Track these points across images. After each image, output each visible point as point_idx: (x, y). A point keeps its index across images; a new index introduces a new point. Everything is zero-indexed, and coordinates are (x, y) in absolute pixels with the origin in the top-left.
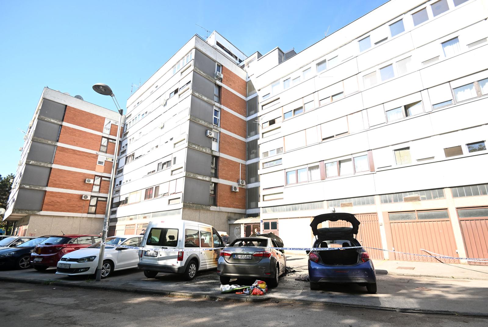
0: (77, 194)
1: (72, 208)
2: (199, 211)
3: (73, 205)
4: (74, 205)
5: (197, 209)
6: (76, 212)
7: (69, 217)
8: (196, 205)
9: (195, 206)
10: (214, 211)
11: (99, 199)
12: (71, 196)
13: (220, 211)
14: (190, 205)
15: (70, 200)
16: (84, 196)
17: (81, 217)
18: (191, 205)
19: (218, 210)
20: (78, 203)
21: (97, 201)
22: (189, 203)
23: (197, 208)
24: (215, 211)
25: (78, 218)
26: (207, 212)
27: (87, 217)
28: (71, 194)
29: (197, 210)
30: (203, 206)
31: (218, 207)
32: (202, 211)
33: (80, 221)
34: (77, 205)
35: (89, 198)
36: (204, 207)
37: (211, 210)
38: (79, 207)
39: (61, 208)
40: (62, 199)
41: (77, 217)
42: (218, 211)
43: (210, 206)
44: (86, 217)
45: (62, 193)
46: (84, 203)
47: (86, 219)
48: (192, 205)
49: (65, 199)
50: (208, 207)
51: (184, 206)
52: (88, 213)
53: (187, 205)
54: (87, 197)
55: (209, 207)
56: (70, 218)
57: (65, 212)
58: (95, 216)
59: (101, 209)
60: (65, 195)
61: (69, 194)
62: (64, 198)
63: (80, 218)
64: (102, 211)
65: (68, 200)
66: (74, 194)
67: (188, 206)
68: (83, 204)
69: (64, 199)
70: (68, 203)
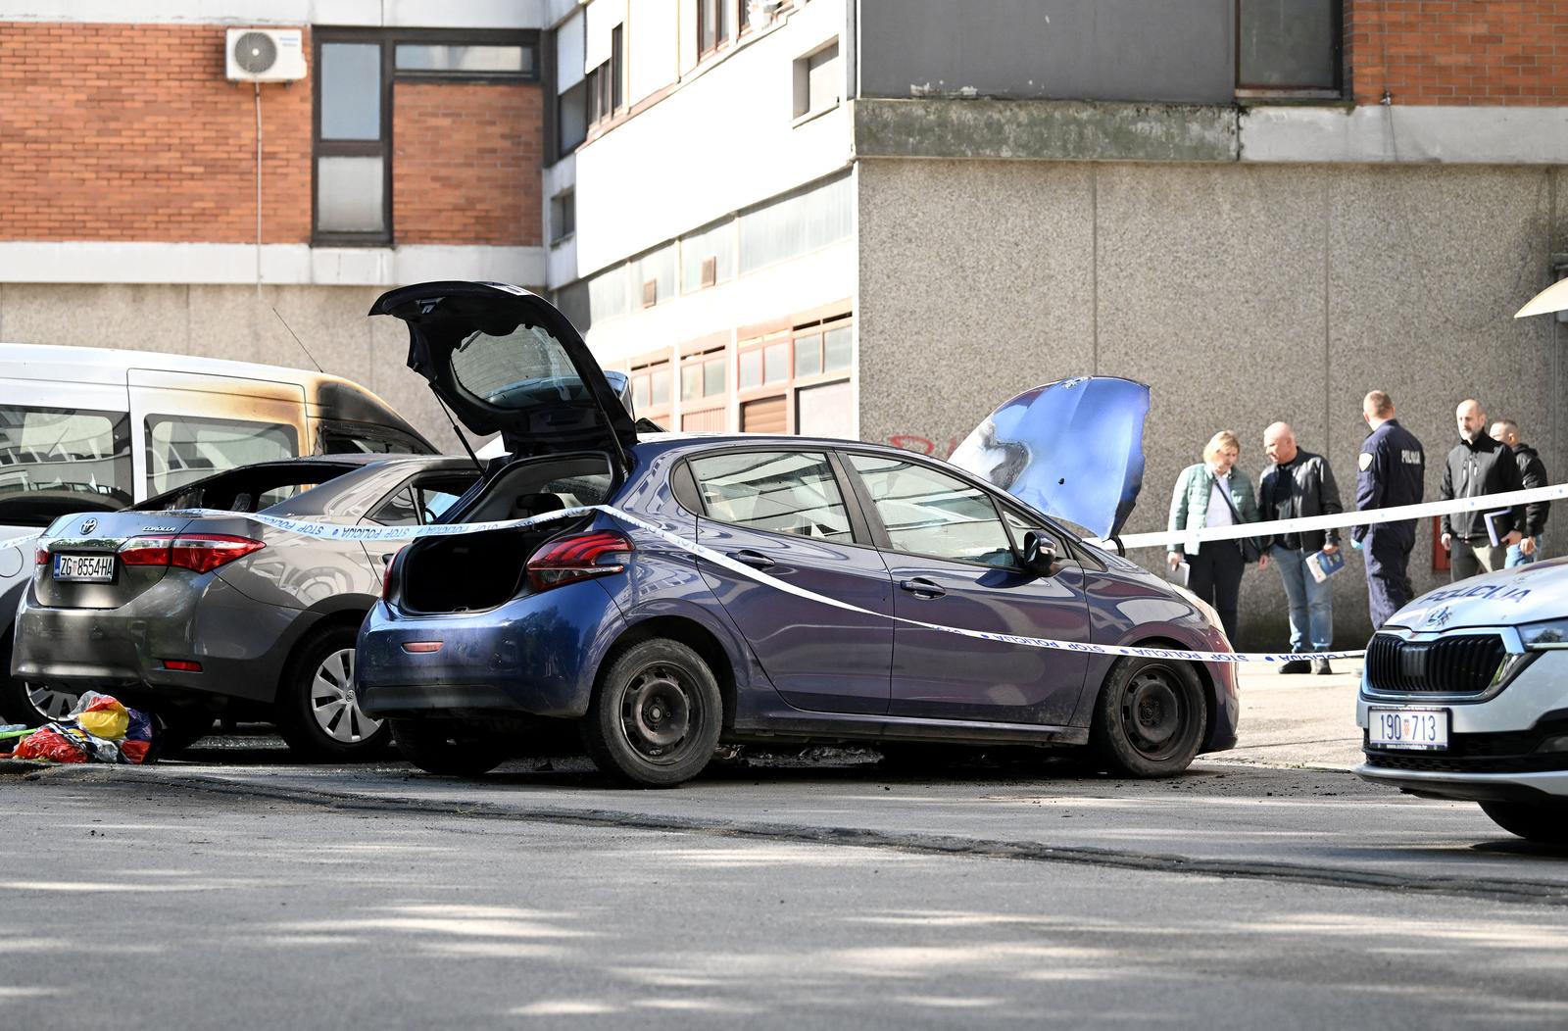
0: (168, 31)
1: (149, 190)
2: (1081, 176)
3: (148, 151)
4: (165, 159)
5: (1051, 164)
6: (193, 237)
7: (137, 290)
8: (1037, 111)
9: (1010, 130)
10: (1315, 166)
11: (409, 57)
12: (115, 51)
13: (1409, 155)
14: (943, 124)
15: (116, 96)
16: (232, 38)
17: (251, 288)
18: (958, 114)
19: (1372, 149)
20: (194, 131)
21: (391, 79)
22: (935, 96)
23: (1045, 144)
24: (1335, 168)
25: (230, 300)
26: (1209, 190)
27: (312, 287)
28: (118, 30)
29: (1054, 174)
30: (1129, 112)
31: (1369, 112)
32: (1124, 179)
33: (257, 337)
34: (187, 149)
35: (291, 64)
36: (1152, 127)
37: (1249, 155)
38: (213, 169)
39: (48, 201)
40: (43, 94)
41: (220, 287)
42: (1379, 169)
43: (1242, 109)
44: (304, 280)
45: (25, 29)
46: (251, 127)
47: (313, 301)
48: (968, 116)
49: (73, 97)
50: (1209, 124)
51: (867, 135)
52: (319, 238)
53: (906, 126)
54: (270, 52)
55: (1228, 116)
56: (150, 298)
57: (94, 235)
58: (395, 268)
59: (445, 181)
60: (62, 53)
61: (96, 29)
62: (58, 83)
63: (243, 297)
64: (451, 197)
65: (95, 100)
66: (145, 29)
67: (924, 131)
68: (247, 137)
69: (54, 95)
70: (100, 133)
